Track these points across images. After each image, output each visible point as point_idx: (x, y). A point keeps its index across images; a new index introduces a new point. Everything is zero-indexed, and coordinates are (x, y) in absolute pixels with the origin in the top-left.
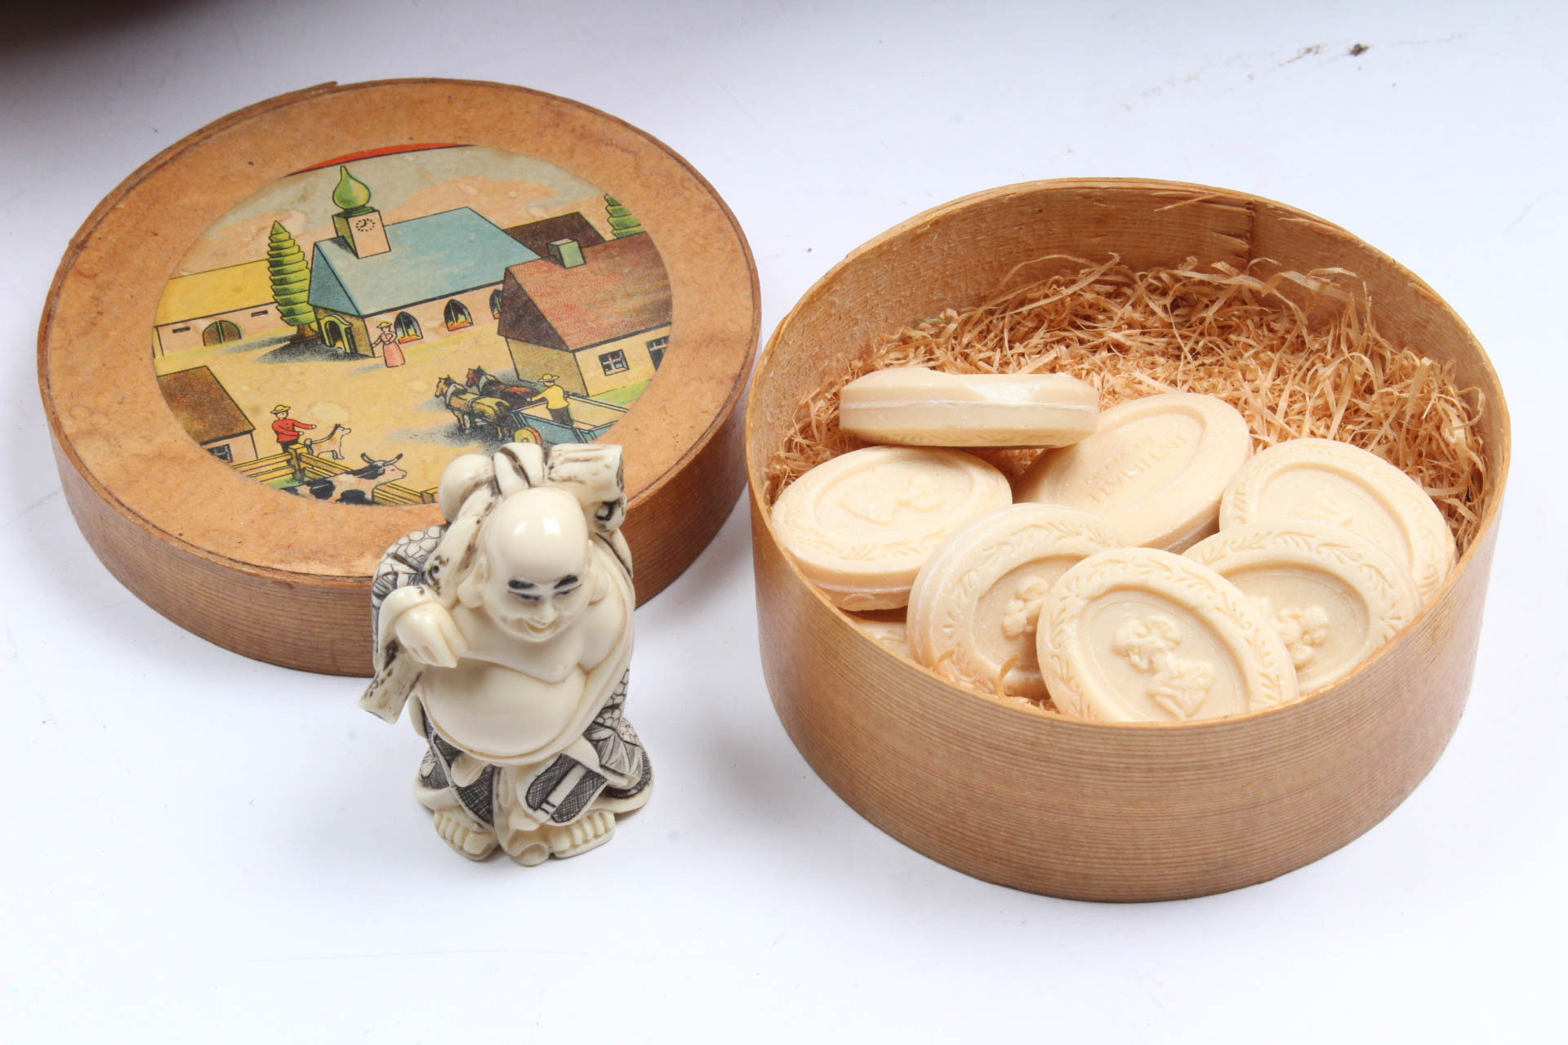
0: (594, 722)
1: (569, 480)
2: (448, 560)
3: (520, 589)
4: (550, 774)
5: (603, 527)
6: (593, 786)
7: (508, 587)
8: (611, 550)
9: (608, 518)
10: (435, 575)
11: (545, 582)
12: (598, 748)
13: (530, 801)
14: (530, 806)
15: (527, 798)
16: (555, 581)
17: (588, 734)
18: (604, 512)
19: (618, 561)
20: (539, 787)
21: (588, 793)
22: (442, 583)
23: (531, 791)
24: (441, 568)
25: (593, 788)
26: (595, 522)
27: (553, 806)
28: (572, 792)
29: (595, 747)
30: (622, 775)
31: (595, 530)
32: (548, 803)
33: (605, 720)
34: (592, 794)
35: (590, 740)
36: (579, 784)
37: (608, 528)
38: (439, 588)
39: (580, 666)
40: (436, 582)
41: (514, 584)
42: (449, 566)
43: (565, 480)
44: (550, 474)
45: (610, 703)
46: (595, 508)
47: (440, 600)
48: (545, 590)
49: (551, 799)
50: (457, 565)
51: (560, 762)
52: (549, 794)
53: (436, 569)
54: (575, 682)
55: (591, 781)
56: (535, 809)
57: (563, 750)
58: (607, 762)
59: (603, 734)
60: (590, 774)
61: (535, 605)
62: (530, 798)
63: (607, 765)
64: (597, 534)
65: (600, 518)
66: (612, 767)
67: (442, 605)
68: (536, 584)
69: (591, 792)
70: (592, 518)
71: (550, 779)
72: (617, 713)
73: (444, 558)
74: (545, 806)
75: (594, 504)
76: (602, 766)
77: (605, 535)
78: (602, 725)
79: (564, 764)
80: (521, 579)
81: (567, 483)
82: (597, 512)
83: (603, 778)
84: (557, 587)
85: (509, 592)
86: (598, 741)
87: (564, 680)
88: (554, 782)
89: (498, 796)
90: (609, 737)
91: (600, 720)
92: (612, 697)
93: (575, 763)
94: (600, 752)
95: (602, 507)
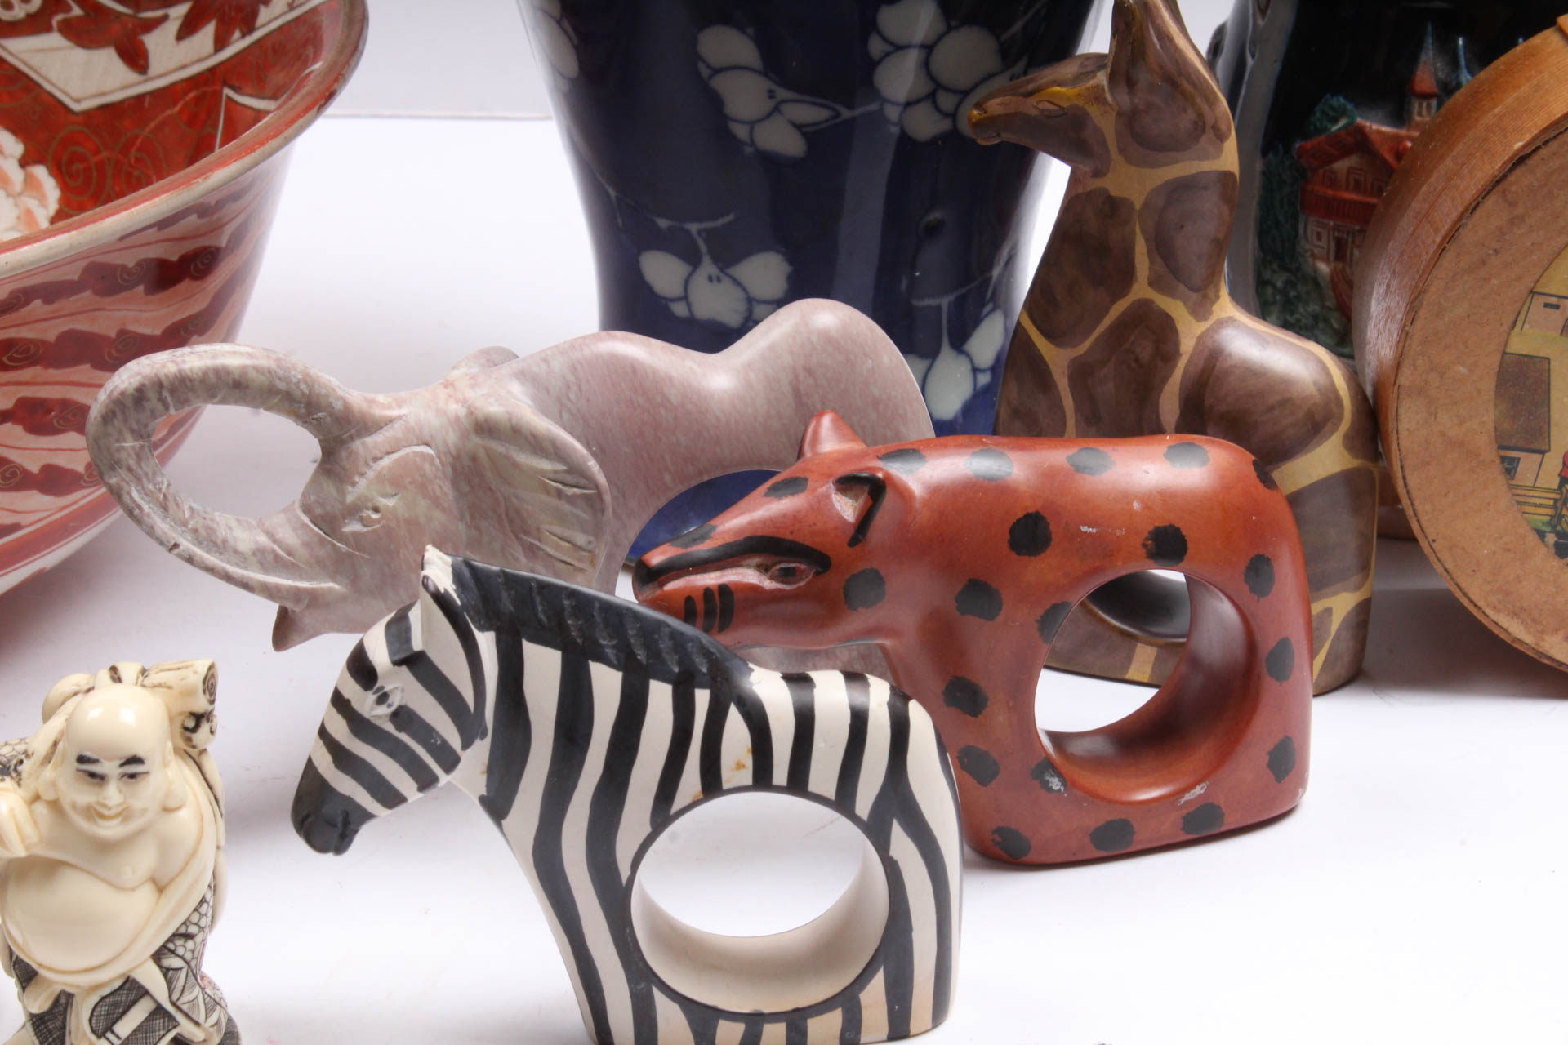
0: (164, 946)
1: (160, 685)
2: (33, 754)
3: (88, 768)
4: (116, 998)
5: (189, 740)
6: (164, 1026)
7: (77, 765)
8: (198, 771)
9: (194, 730)
10: (19, 768)
11: (110, 759)
12: (169, 977)
13: (94, 1025)
14: (93, 1031)
15: (90, 1020)
16: (121, 759)
17: (157, 957)
18: (191, 724)
19: (207, 787)
20: (103, 1010)
21: (157, 1034)
22: (24, 775)
23: (95, 1014)
24: (25, 761)
25: (164, 1029)
26: (182, 734)
27: (118, 1038)
28: (139, 1026)
29: (165, 975)
30: (197, 1024)
31: (182, 745)
32: (113, 1032)
33: (176, 947)
34: (163, 1036)
35: (161, 967)
36: (146, 1020)
37: (194, 743)
38: (20, 780)
39: (153, 880)
40: (19, 774)
41: (82, 759)
42: (33, 759)
43: (155, 686)
44: (143, 681)
45: (183, 930)
46: (182, 717)
47: (21, 791)
48: (110, 768)
49: (118, 1028)
50: (41, 758)
51: (127, 986)
52: (114, 1023)
53: (21, 762)
54: (146, 894)
55: (162, 1020)
56: (99, 1037)
57: (130, 971)
58: (178, 999)
59: (174, 962)
60: (159, 1011)
61: (101, 786)
62: (94, 1021)
63: (179, 1003)
64: (185, 751)
65: (186, 729)
66: (185, 1008)
67: (22, 797)
68: (103, 761)
69: (161, 1033)
70: (178, 730)
71: (115, 1005)
72: (190, 944)
73: (30, 753)
74: (109, 1035)
75: (181, 714)
76: (174, 1004)
77: (194, 752)
78: (173, 952)
79: (131, 991)
80: (88, 754)
81: (157, 689)
82: (184, 721)
83: (175, 1020)
84: (122, 765)
85: (78, 770)
86: (168, 969)
87: (133, 889)
88: (121, 1010)
89: (70, 1033)
90: (181, 969)
91: (171, 946)
92: (184, 923)
93: (143, 993)
94: (170, 983)
95: (189, 717)
